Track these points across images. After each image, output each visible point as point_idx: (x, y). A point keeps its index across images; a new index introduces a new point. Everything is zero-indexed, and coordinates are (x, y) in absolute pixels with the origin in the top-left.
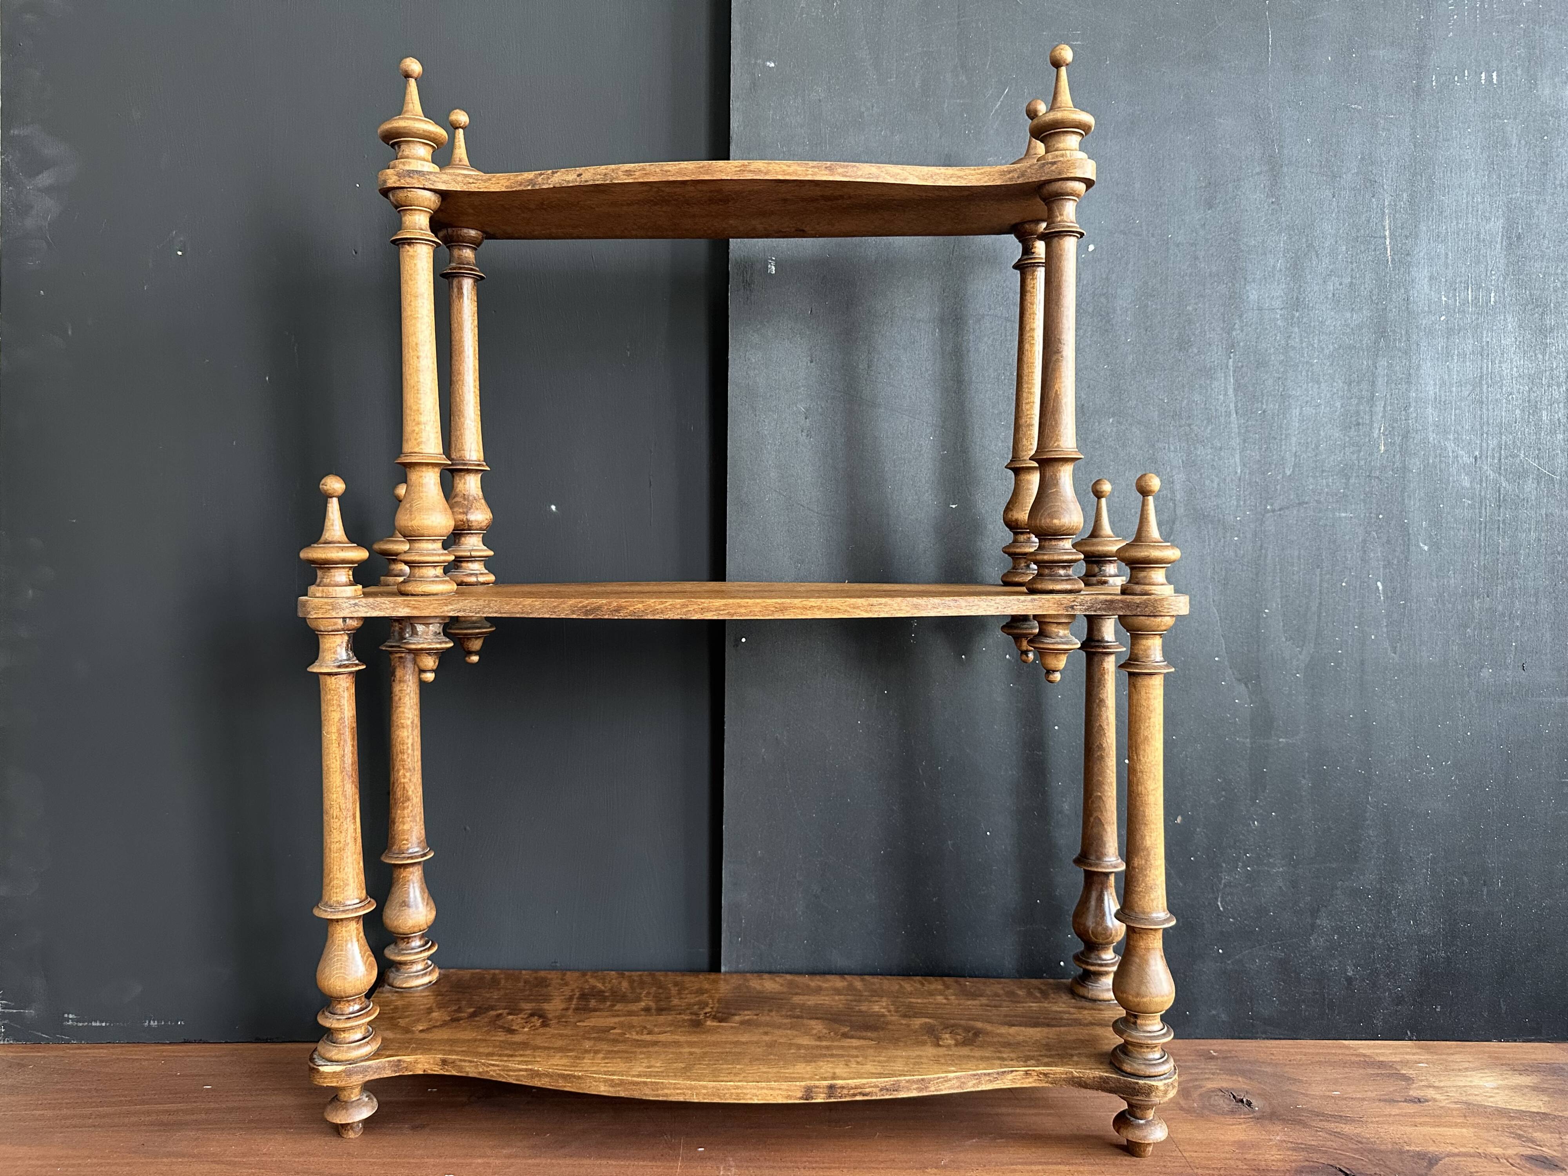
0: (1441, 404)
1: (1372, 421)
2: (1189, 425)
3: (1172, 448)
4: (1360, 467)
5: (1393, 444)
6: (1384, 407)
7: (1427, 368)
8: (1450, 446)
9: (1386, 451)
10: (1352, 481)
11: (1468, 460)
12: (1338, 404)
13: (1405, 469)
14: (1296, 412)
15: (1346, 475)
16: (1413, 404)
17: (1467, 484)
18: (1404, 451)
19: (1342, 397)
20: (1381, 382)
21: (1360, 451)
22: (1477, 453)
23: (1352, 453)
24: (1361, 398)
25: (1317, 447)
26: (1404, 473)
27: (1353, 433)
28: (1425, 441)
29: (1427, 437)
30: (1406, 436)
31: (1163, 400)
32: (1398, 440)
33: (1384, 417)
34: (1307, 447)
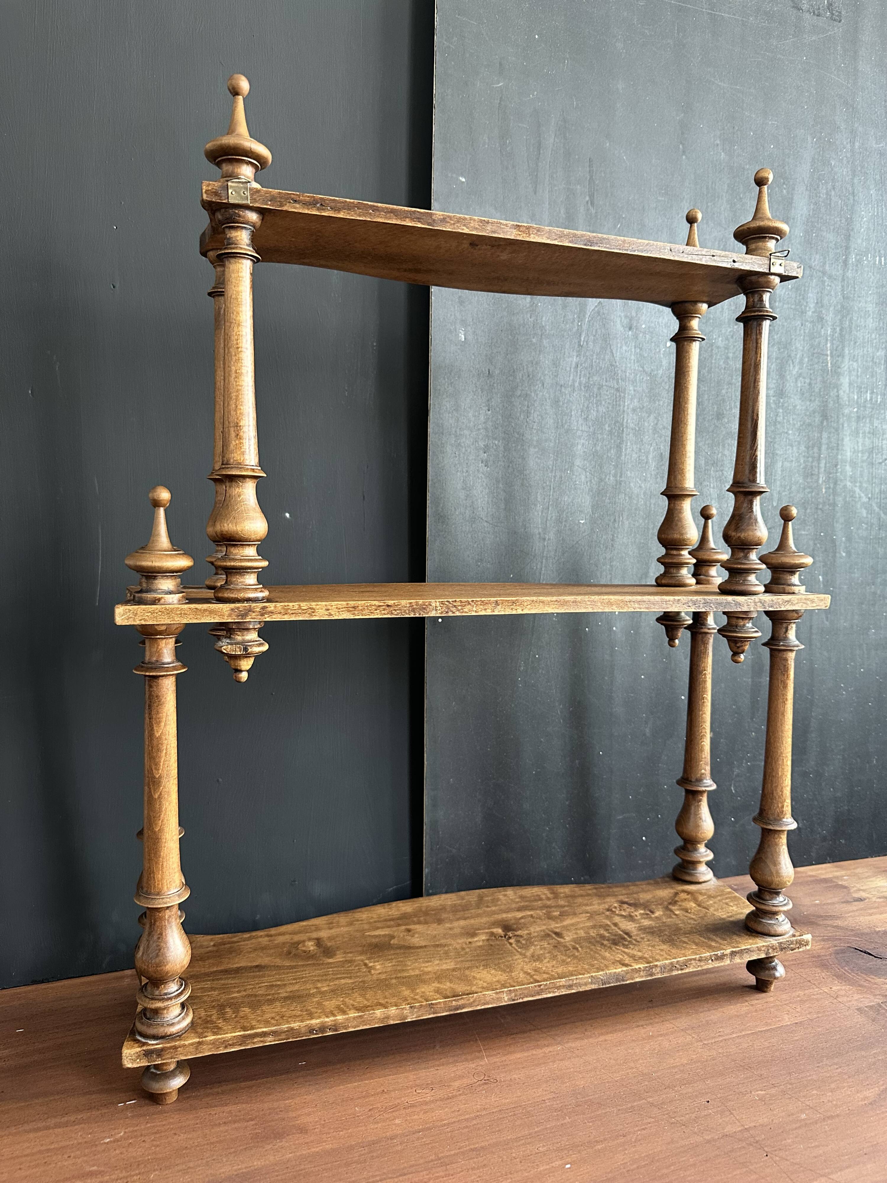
0: (853, 464)
1: (819, 473)
2: (722, 471)
3: (712, 486)
4: (812, 502)
5: (829, 488)
6: (826, 464)
7: (847, 440)
8: (857, 490)
9: (826, 492)
10: (808, 511)
11: (865, 499)
12: (802, 461)
13: (834, 505)
14: (779, 464)
15: (805, 507)
16: (840, 463)
17: (865, 515)
18: (835, 493)
19: (804, 456)
20: (824, 447)
21: (812, 492)
22: (870, 496)
23: (809, 493)
24: (813, 457)
25: (790, 488)
26: (834, 507)
27: (809, 480)
28: (845, 486)
29: (845, 485)
30: (835, 483)
31: (707, 453)
32: (832, 486)
33: (825, 470)
34: (785, 488)
